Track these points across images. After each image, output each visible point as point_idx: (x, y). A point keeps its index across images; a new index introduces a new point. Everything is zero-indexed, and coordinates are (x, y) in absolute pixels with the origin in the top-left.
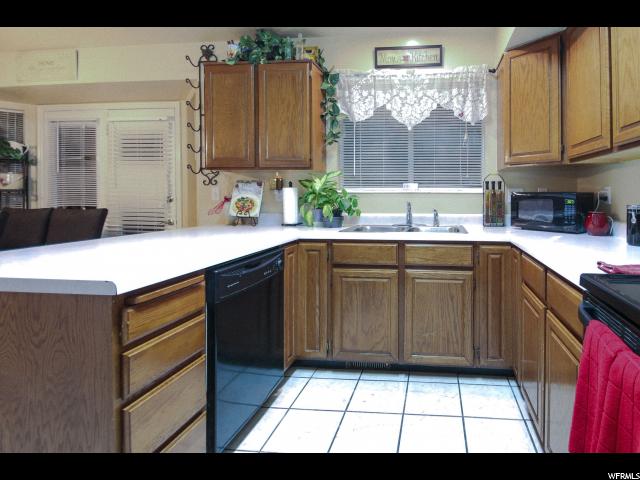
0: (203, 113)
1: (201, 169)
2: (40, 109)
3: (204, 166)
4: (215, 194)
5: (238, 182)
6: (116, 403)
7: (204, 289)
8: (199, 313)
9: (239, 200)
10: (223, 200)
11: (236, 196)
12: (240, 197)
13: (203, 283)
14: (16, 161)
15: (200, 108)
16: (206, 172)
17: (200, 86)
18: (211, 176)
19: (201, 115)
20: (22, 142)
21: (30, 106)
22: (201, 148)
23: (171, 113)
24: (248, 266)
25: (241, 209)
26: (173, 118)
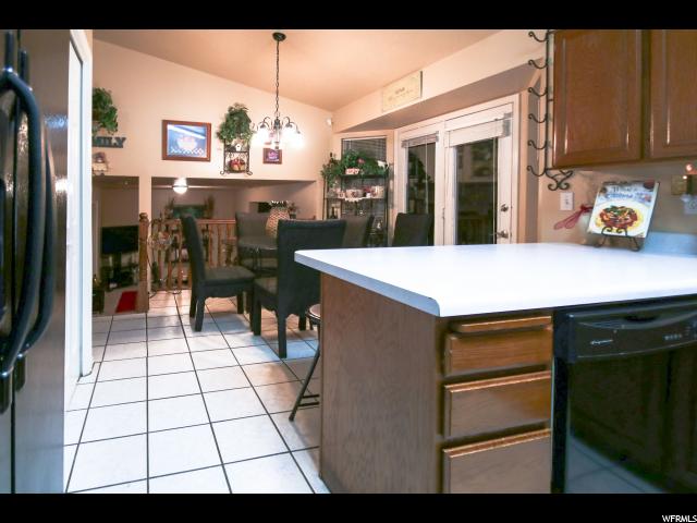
0: (551, 96)
1: (546, 170)
2: (396, 131)
3: (550, 165)
4: (566, 201)
5: (607, 183)
6: (437, 439)
7: (551, 335)
8: (542, 368)
9: (607, 210)
10: (579, 210)
11: (601, 204)
12: (608, 205)
13: (550, 328)
14: (380, 176)
15: (547, 92)
16: (553, 173)
17: (547, 65)
18: (560, 177)
19: (548, 101)
20: (385, 161)
21: (390, 131)
22: (546, 143)
23: (508, 109)
24: (631, 319)
25: (609, 224)
26: (510, 115)
